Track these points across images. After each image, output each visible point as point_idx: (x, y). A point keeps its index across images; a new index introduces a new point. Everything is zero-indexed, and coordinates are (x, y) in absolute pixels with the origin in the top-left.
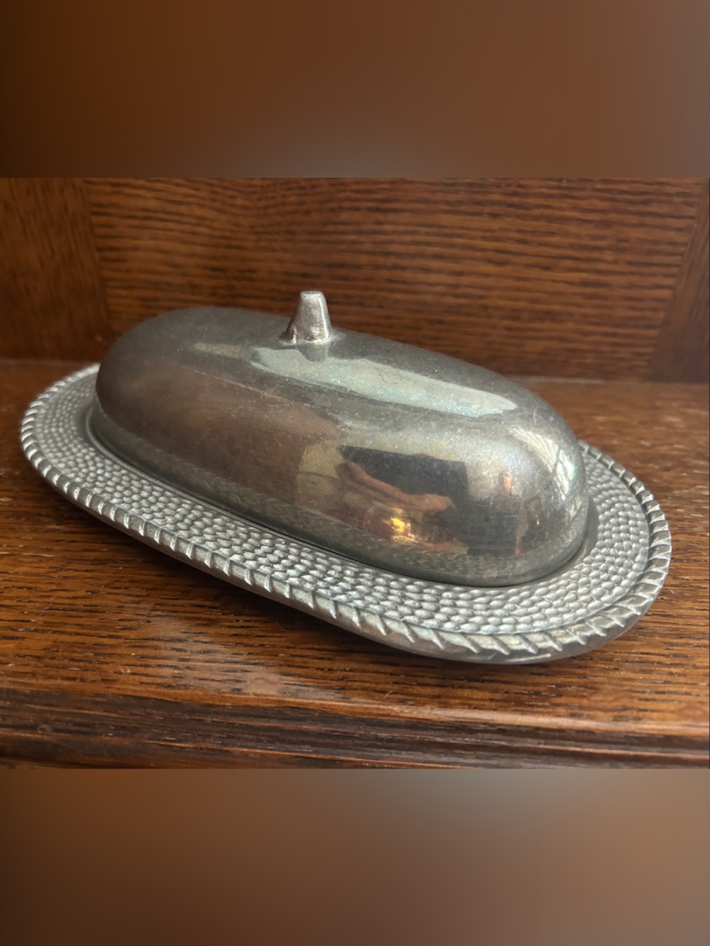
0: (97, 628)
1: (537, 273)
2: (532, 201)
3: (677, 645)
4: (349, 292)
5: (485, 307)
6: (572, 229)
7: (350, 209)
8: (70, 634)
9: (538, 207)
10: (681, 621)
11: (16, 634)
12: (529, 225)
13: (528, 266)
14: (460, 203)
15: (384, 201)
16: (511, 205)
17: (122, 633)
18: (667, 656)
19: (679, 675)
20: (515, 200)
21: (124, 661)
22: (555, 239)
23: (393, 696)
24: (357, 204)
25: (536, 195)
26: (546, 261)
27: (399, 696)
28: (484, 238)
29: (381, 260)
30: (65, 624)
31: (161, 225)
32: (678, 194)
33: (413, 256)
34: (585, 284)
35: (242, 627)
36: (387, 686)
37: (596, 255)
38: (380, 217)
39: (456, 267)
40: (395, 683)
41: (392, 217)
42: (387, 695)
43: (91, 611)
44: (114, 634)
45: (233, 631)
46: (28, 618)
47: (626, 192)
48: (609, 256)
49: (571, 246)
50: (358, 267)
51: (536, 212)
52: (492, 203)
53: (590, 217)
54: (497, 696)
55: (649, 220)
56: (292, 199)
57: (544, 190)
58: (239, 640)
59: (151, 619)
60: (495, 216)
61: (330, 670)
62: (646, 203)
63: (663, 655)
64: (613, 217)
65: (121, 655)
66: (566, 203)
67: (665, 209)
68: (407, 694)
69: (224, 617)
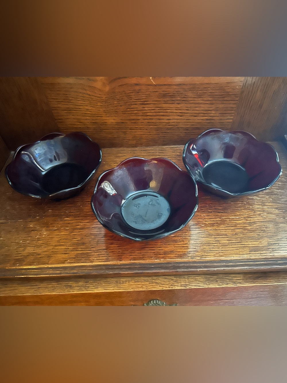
0: (86, 248)
1: (193, 118)
2: (190, 99)
3: (217, 238)
4: (136, 126)
5: (178, 128)
6: (202, 105)
7: (134, 104)
8: (80, 251)
9: (192, 100)
10: (219, 231)
11: (67, 252)
12: (189, 105)
13: (190, 116)
14: (168, 101)
15: (144, 101)
16: (183, 101)
17: (92, 249)
18: (214, 241)
19: (216, 246)
20: (184, 99)
21: (94, 256)
22: (197, 109)
23: (154, 258)
24: (136, 103)
25: (191, 97)
26: (195, 115)
27: (156, 258)
28: (176, 110)
29: (145, 117)
30: (78, 248)
31: (75, 112)
32: (233, 95)
33: (155, 116)
34: (207, 120)
35: (119, 244)
36: (153, 256)
37: (209, 112)
38: (144, 106)
39: (168, 118)
40: (155, 255)
41: (147, 106)
42: (153, 258)
43: (83, 244)
44: (90, 249)
45: (117, 245)
46: (68, 248)
47: (217, 95)
48: (213, 112)
49: (202, 110)
50: (139, 120)
51: (191, 102)
52: (177, 100)
53: (207, 102)
54: (176, 255)
55: (224, 102)
56: (116, 102)
57: (193, 96)
58: (119, 248)
59: (98, 244)
60: (178, 104)
61: (140, 253)
62: (224, 97)
63: (213, 241)
64: (214, 102)
65: (93, 255)
66: (199, 99)
67: (229, 99)
68: (157, 257)
69: (115, 242)
